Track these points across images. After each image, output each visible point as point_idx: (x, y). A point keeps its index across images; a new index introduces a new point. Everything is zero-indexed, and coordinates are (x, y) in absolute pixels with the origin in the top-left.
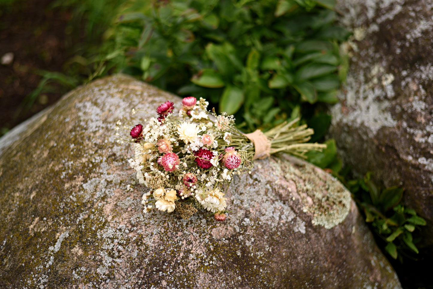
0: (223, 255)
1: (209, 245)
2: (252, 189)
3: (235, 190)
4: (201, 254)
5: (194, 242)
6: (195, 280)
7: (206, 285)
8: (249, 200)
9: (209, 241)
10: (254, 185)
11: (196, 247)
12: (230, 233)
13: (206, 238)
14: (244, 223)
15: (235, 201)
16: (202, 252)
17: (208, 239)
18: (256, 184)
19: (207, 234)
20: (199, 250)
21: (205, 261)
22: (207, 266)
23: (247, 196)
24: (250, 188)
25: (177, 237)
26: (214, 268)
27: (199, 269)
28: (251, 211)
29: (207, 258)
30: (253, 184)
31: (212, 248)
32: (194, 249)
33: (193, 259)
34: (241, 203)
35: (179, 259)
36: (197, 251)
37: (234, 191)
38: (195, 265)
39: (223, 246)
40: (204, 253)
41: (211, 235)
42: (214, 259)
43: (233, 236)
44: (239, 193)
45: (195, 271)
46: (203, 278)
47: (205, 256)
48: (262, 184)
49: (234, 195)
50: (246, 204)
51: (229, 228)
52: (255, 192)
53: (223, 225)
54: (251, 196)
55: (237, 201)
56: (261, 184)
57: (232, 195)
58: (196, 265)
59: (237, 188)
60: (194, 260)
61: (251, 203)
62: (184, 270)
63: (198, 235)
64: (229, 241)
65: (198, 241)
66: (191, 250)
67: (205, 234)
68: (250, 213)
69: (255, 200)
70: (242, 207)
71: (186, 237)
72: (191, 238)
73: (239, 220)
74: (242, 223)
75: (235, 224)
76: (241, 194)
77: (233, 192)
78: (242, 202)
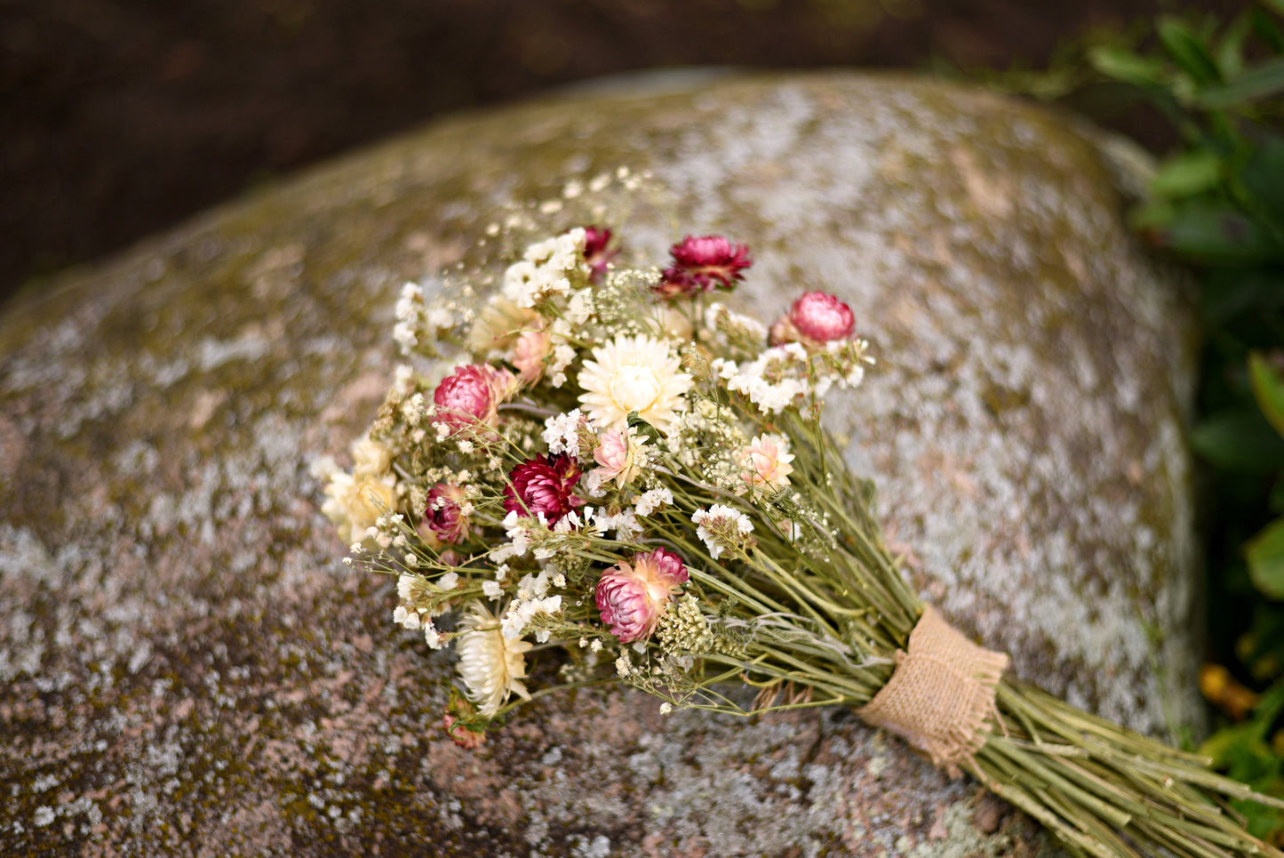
0: (387, 837)
1: (384, 766)
2: (748, 790)
3: (690, 734)
4: (336, 758)
5: (361, 708)
6: (238, 796)
7: (246, 845)
8: (693, 807)
9: (396, 755)
10: (771, 790)
11: (351, 725)
12: (493, 812)
13: (401, 735)
14: (584, 845)
15: (646, 757)
16: (345, 756)
17: (404, 747)
18: (786, 795)
19: (415, 731)
20: (346, 743)
21: (322, 788)
22: (311, 807)
23: (701, 790)
24: (748, 784)
25: (347, 641)
26: (321, 835)
27: (282, 785)
28: (649, 842)
29: (337, 787)
30: (772, 785)
31: (383, 778)
32: (340, 722)
33: (301, 744)
34: (652, 785)
35: (279, 697)
36: (340, 736)
37: (683, 731)
38: (285, 760)
39: (420, 815)
40: (347, 764)
41: (424, 748)
42: (354, 816)
43: (494, 831)
44: (689, 754)
45: (267, 776)
46: (262, 819)
47: (339, 779)
48: (802, 818)
49: (668, 740)
50: (662, 806)
51: (506, 797)
52: (745, 809)
53: (493, 766)
54: (714, 804)
55: (649, 764)
56: (796, 815)
57: (662, 731)
58: (284, 767)
59: (705, 732)
60: (303, 748)
61: (680, 823)
62: (248, 738)
63: (394, 703)
64: (465, 830)
65: (375, 719)
66: (327, 715)
67: (412, 724)
68: (638, 841)
69: (708, 828)
70: (639, 798)
71: (365, 668)
72: (370, 690)
73: (577, 818)
74: (579, 836)
75: (544, 812)
76: (692, 762)
77: (676, 730)
78: (661, 784)
